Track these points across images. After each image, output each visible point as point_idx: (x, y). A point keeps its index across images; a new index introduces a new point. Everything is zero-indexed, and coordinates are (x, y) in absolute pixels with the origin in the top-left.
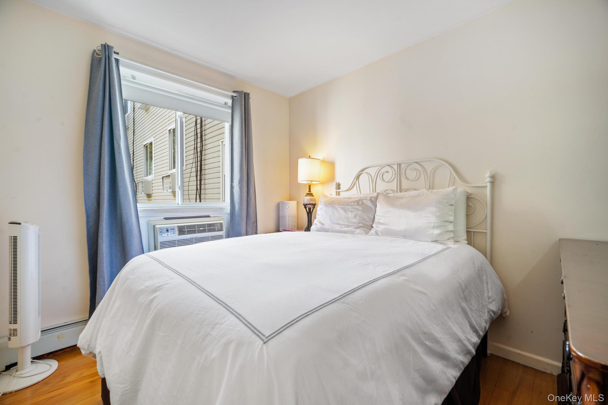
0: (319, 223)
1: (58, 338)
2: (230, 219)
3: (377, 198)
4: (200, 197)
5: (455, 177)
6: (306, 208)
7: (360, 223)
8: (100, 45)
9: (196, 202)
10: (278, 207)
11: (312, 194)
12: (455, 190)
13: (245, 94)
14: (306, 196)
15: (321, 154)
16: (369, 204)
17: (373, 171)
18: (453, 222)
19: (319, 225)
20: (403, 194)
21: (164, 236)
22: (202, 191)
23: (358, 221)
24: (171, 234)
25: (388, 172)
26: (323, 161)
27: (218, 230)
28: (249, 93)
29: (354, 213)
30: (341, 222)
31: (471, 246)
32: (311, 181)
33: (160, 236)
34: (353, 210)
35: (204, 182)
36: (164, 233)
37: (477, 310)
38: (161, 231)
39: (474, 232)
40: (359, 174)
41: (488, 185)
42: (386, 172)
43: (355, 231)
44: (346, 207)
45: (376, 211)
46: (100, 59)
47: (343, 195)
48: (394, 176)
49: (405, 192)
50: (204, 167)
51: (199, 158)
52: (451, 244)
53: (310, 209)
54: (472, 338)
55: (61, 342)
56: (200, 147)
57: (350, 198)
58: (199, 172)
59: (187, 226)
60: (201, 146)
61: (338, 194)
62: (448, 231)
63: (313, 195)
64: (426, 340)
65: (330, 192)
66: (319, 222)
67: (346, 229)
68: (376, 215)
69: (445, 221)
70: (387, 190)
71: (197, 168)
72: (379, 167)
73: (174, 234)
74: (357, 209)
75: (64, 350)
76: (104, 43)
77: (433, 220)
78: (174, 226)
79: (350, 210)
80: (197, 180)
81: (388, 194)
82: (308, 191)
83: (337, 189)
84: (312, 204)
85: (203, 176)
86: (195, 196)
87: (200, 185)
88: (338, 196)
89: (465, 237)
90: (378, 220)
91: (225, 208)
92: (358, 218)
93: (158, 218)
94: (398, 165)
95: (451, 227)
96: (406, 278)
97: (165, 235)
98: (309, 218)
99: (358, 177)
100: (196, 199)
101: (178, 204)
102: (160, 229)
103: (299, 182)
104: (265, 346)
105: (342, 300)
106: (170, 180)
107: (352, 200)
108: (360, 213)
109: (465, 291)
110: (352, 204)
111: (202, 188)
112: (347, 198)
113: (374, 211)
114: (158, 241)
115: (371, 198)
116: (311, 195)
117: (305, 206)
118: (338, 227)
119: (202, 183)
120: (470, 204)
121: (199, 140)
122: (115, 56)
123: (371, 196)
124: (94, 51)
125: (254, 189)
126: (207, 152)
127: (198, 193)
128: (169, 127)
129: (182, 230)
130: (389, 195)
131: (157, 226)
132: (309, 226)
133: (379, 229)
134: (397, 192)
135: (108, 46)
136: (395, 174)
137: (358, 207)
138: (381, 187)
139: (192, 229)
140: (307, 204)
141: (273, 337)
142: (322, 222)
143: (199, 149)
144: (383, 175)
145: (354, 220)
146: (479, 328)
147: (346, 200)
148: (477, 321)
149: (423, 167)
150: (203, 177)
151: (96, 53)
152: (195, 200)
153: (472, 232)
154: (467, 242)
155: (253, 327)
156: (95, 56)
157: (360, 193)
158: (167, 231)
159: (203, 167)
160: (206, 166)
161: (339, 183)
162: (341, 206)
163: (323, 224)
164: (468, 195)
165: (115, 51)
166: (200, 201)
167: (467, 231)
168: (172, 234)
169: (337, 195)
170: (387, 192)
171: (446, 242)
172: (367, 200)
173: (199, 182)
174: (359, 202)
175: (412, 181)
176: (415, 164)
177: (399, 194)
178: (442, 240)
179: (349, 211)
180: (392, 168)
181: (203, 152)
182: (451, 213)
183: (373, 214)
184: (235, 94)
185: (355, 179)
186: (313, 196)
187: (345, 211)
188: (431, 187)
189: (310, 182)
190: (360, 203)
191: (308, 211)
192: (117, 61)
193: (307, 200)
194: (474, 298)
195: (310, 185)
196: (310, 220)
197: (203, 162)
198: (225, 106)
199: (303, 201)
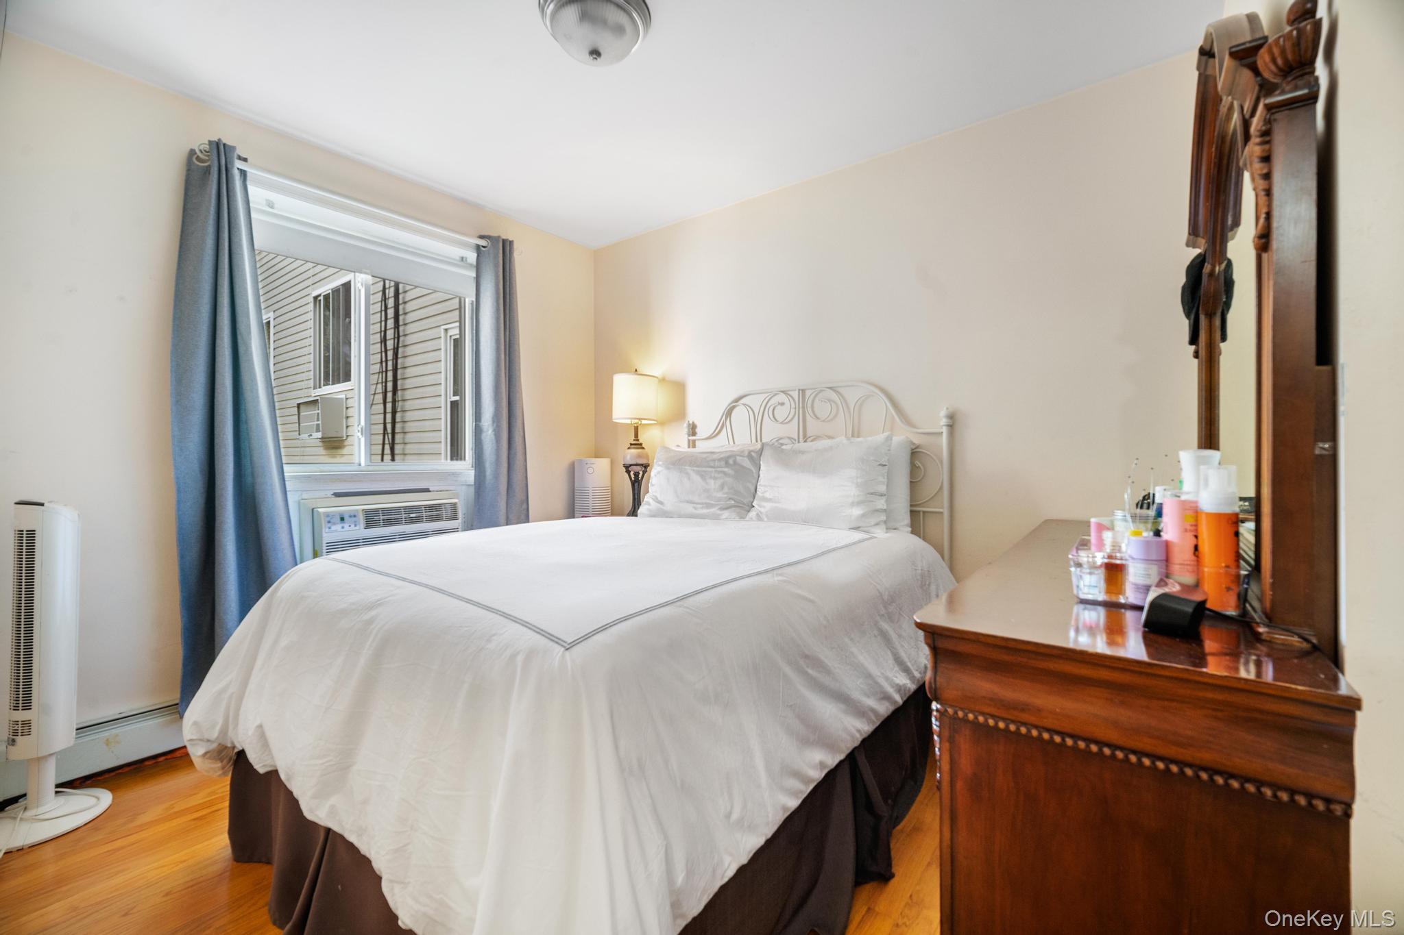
0: (654, 503)
1: (107, 745)
2: (475, 495)
3: (760, 452)
4: (392, 449)
5: (893, 416)
6: (628, 472)
7: (730, 499)
8: (207, 142)
9: (382, 460)
10: (572, 471)
11: (641, 444)
12: (889, 439)
13: (504, 241)
14: (629, 448)
15: (658, 365)
16: (747, 463)
17: (755, 402)
18: (885, 495)
19: (654, 505)
20: (809, 444)
21: (336, 531)
22: (398, 438)
23: (725, 496)
24: (350, 526)
25: (782, 404)
26: (663, 380)
27: (448, 519)
28: (513, 241)
29: (719, 482)
30: (696, 499)
31: (920, 537)
32: (640, 419)
33: (327, 530)
34: (716, 475)
35: (402, 417)
36: (334, 524)
37: (911, 638)
38: (328, 519)
39: (924, 512)
40: (731, 408)
41: (945, 430)
42: (779, 404)
43: (721, 515)
44: (704, 469)
45: (759, 476)
46: (207, 171)
47: (702, 447)
48: (793, 411)
49: (812, 441)
50: (402, 385)
51: (390, 363)
52: (880, 533)
53: (636, 474)
54: (896, 677)
55: (112, 752)
56: (394, 339)
57: (713, 453)
58: (390, 395)
59: (383, 510)
60: (396, 336)
61: (692, 444)
62: (877, 511)
63: (643, 446)
64: (808, 667)
65: (677, 440)
66: (654, 500)
67: (705, 511)
68: (759, 484)
69: (872, 494)
70: (781, 438)
71: (386, 386)
72: (768, 394)
73: (355, 526)
74: (725, 473)
75: (117, 772)
76: (215, 139)
77: (852, 492)
78: (357, 510)
79: (713, 475)
80: (385, 413)
81: (782, 444)
82: (633, 438)
83: (689, 435)
84: (642, 465)
85: (400, 403)
86: (381, 447)
87: (392, 423)
88: (692, 450)
89: (907, 520)
90: (762, 493)
91: (461, 473)
92: (726, 490)
93: (322, 494)
94: (801, 392)
95: (881, 503)
96: (785, 578)
97: (338, 527)
98: (636, 492)
99: (729, 413)
100: (383, 455)
101: (360, 465)
102: (327, 515)
103: (614, 421)
104: (567, 653)
105: (678, 603)
106: (318, 411)
107: (715, 456)
108: (729, 480)
109: (889, 604)
110: (717, 464)
111: (397, 430)
112: (708, 453)
113: (757, 476)
114: (322, 540)
115: (750, 452)
116: (639, 446)
117: (627, 468)
118: (689, 509)
119: (398, 418)
120: (918, 463)
121: (391, 323)
122: (239, 164)
123: (751, 448)
124: (192, 152)
125: (522, 434)
126: (410, 350)
127: (387, 442)
128: (313, 290)
129: (372, 519)
130: (784, 447)
131: (320, 510)
132: (635, 508)
133: (762, 510)
134: (799, 442)
135: (224, 145)
136: (795, 408)
137: (726, 470)
138: (771, 432)
139: (393, 517)
140: (631, 465)
141: (578, 643)
142: (660, 499)
143: (390, 344)
144: (774, 410)
145: (719, 495)
146: (913, 665)
147: (705, 456)
148: (910, 655)
149: (841, 395)
150: (399, 405)
151: (196, 156)
152: (380, 457)
153: (921, 513)
154: (910, 529)
155: (549, 634)
156: (194, 163)
157: (734, 443)
158: (342, 519)
159: (399, 383)
160: (408, 381)
161: (693, 422)
162: (695, 468)
163: (661, 503)
164: (914, 447)
165: (241, 155)
166: (393, 459)
167: (912, 512)
168: (353, 526)
169: (689, 447)
170: (781, 441)
171: (872, 530)
172: (743, 456)
173: (389, 416)
174: (728, 460)
175: (823, 421)
176: (828, 390)
177: (802, 446)
178: (866, 527)
179: (711, 477)
180: (790, 398)
181: (400, 350)
182: (881, 479)
183: (754, 482)
184: (482, 242)
185: (724, 417)
186: (643, 448)
187: (703, 476)
188: (856, 433)
189: (636, 421)
190: (731, 462)
191: (633, 479)
192: (243, 173)
193: (631, 455)
194: (907, 618)
195: (638, 427)
196: (636, 497)
197: (399, 372)
198: (461, 263)
199: (624, 458)
